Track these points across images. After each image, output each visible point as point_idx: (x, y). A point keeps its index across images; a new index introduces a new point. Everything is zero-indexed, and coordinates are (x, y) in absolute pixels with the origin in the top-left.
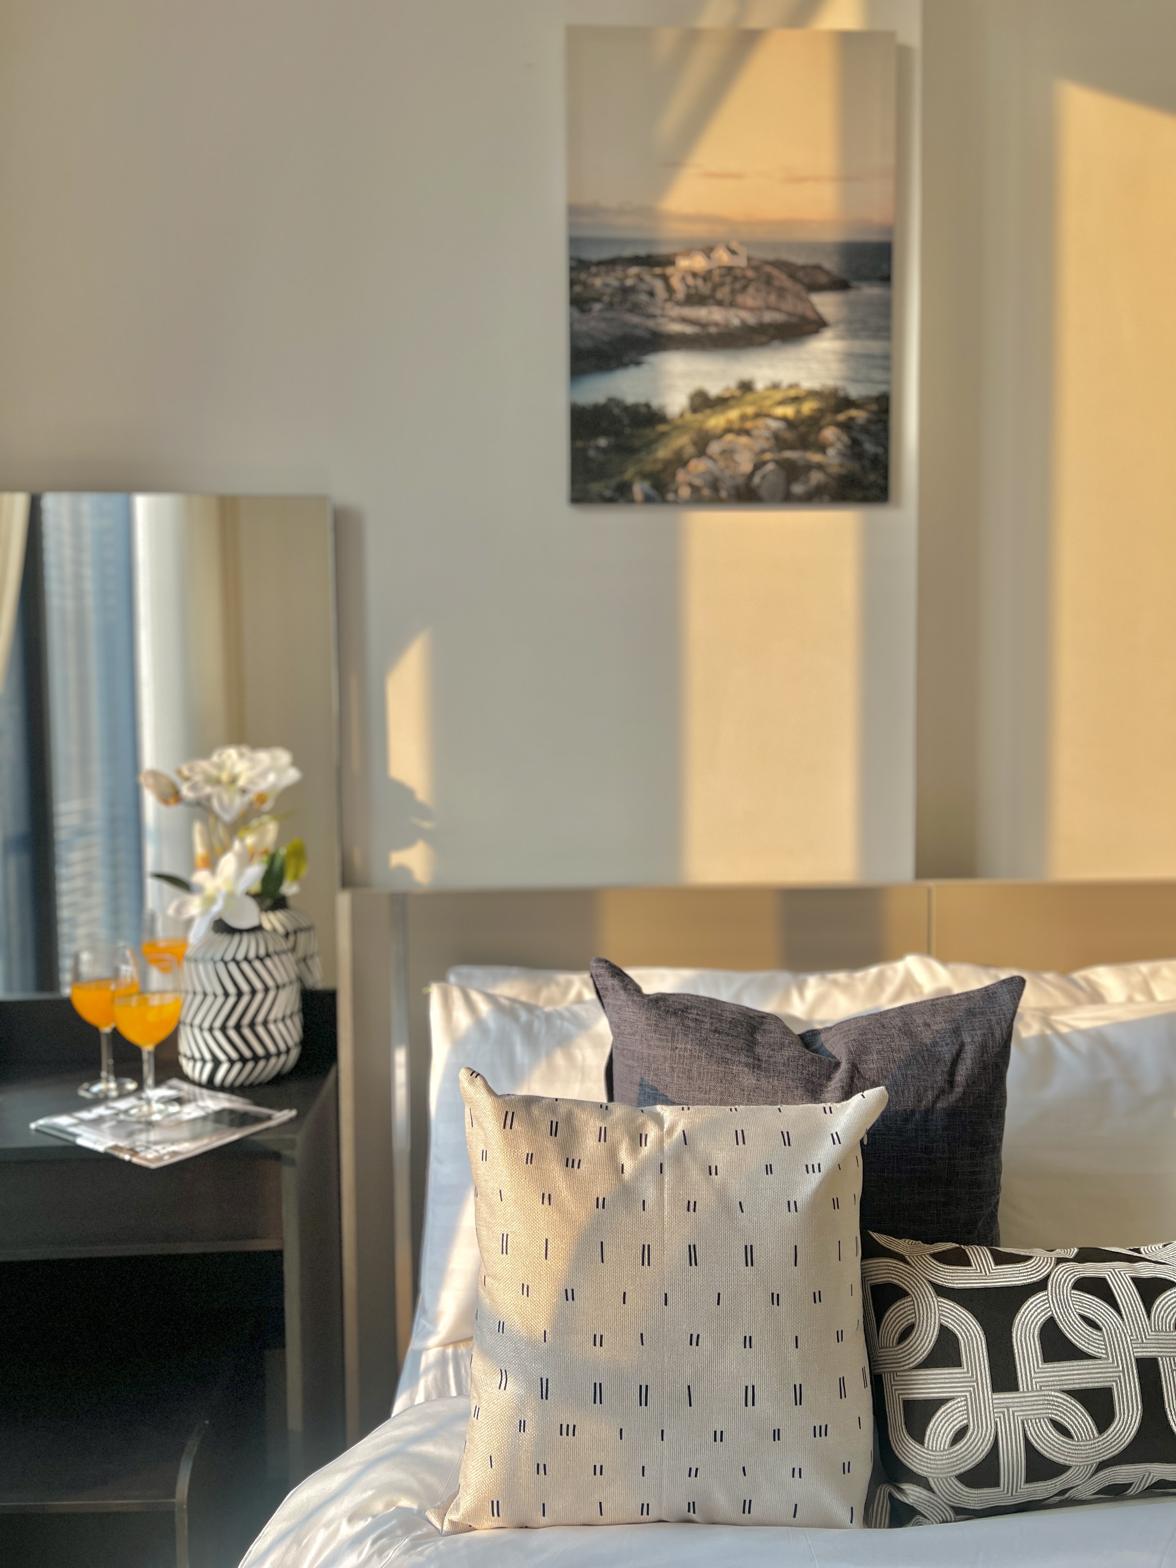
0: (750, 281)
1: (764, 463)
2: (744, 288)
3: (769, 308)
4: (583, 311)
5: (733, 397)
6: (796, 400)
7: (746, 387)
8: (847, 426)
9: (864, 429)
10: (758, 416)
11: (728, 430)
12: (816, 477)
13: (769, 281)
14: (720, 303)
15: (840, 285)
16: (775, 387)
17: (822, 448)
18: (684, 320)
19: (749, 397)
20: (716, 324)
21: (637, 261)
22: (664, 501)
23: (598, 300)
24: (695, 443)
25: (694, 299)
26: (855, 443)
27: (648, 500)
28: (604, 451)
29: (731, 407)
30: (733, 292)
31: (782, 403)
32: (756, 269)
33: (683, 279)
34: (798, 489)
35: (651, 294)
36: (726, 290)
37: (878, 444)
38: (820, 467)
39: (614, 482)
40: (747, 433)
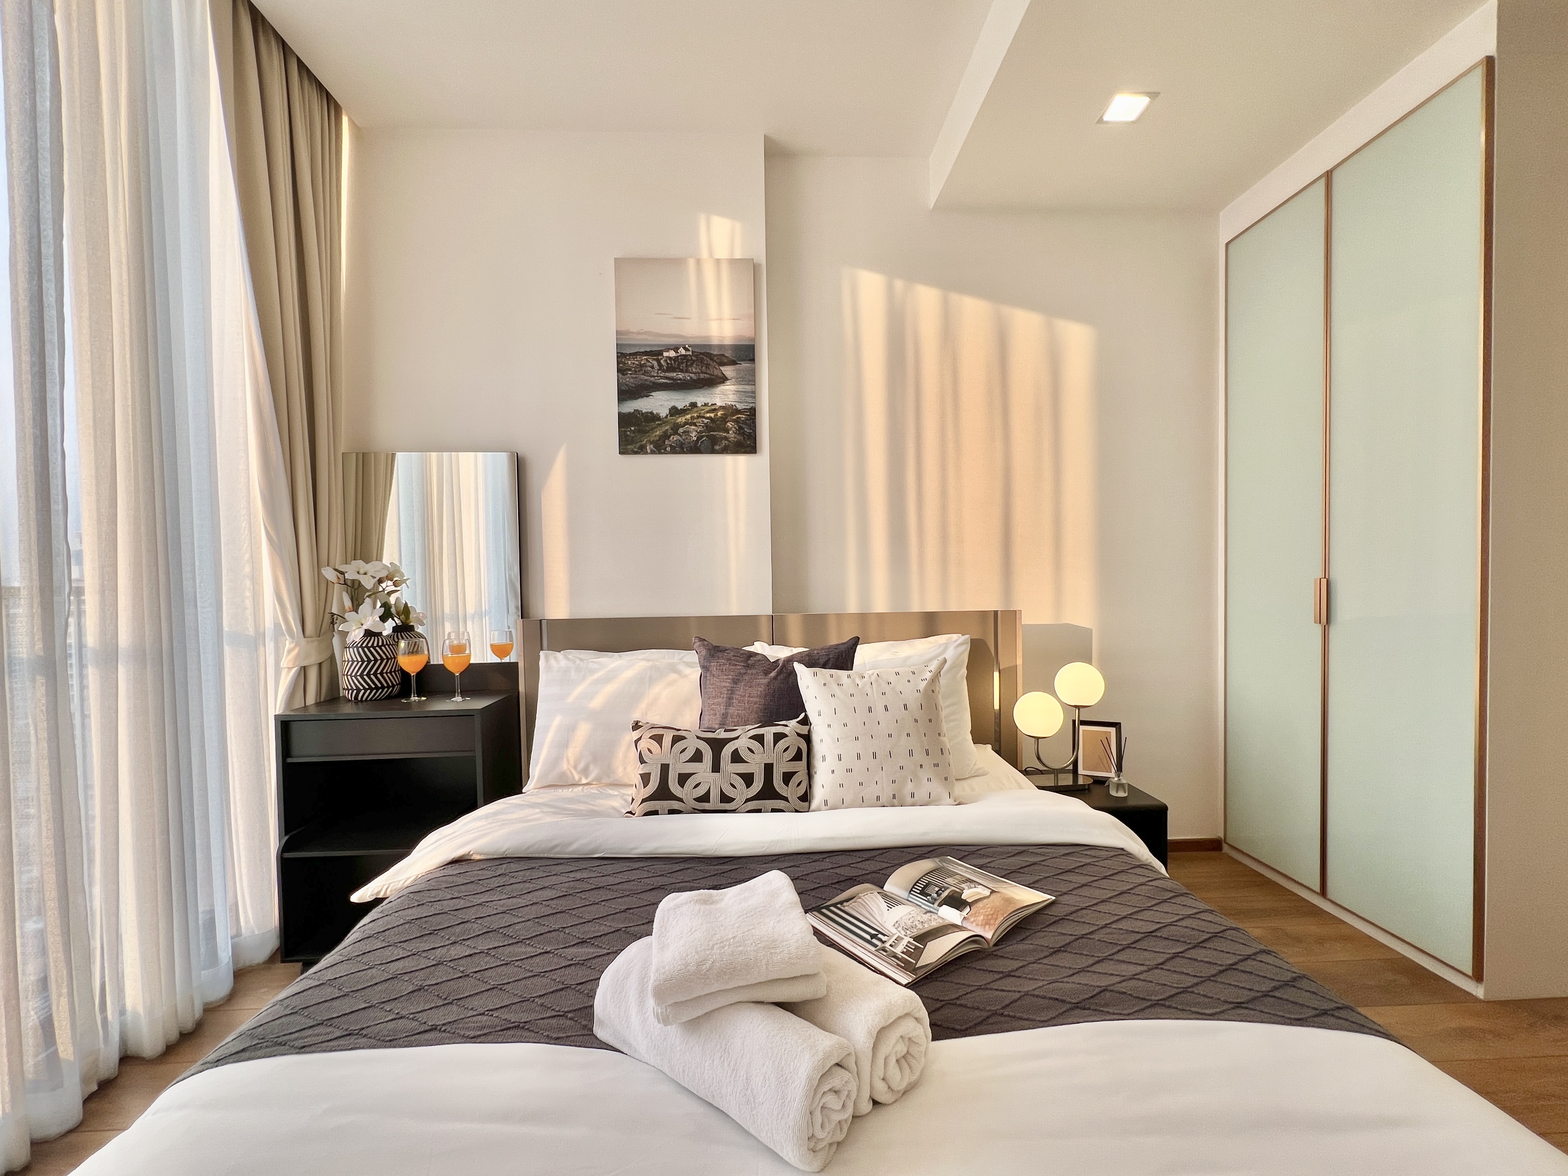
0: (694, 361)
1: (703, 437)
2: (692, 365)
3: (702, 373)
4: (623, 375)
5: (688, 409)
6: (715, 410)
7: (694, 405)
8: (737, 421)
9: (744, 422)
10: (698, 417)
11: (686, 423)
12: (724, 442)
13: (702, 361)
14: (682, 371)
15: (733, 363)
16: (706, 405)
17: (727, 431)
18: (667, 378)
19: (695, 409)
20: (680, 379)
21: (646, 353)
22: (660, 453)
23: (630, 370)
24: (672, 429)
25: (670, 369)
26: (740, 428)
27: (653, 452)
28: (633, 432)
29: (688, 414)
30: (687, 365)
31: (708, 412)
32: (696, 356)
33: (666, 361)
34: (717, 447)
35: (652, 367)
36: (684, 365)
37: (751, 429)
38: (726, 438)
39: (638, 445)
40: (695, 424)
